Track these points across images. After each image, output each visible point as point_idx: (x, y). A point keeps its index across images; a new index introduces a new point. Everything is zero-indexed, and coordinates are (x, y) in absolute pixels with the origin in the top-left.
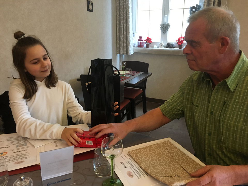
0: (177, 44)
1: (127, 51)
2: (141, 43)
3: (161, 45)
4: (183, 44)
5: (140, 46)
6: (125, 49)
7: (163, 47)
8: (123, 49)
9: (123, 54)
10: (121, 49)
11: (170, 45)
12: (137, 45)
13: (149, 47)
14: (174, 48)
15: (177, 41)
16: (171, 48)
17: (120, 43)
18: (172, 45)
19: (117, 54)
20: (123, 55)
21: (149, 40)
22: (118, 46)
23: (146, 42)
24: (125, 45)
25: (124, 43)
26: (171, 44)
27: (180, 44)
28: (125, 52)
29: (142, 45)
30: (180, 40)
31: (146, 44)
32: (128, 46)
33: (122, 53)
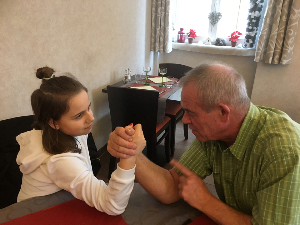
0: (230, 40)
1: (165, 48)
2: (181, 37)
3: (209, 41)
4: (237, 41)
5: (181, 41)
6: (162, 46)
7: (211, 44)
8: (159, 46)
9: (159, 51)
10: (157, 44)
11: (220, 42)
12: (176, 39)
13: (193, 42)
14: (225, 45)
15: (230, 37)
16: (221, 45)
17: (155, 37)
18: (223, 41)
19: (151, 50)
20: (158, 53)
21: (192, 34)
22: (153, 40)
23: (189, 36)
24: (162, 40)
25: (161, 38)
26: (221, 40)
27: (234, 40)
28: (162, 49)
29: (183, 39)
30: (234, 36)
31: (189, 39)
32: (166, 42)
33: (157, 50)
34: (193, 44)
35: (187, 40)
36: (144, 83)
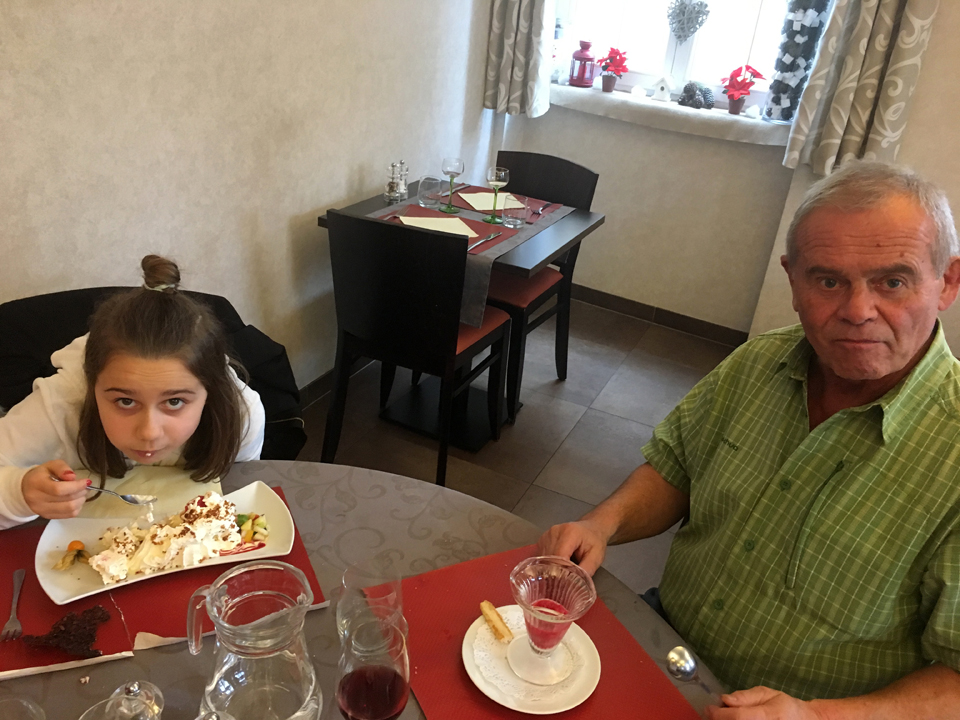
0: (724, 92)
1: (525, 101)
2: (583, 69)
3: (662, 89)
4: (746, 97)
5: (579, 81)
6: (518, 94)
7: (668, 97)
8: (510, 93)
9: (508, 110)
10: (503, 88)
11: (695, 93)
12: (565, 76)
13: (616, 87)
14: (709, 106)
15: (727, 83)
16: (697, 105)
17: (499, 64)
18: (706, 93)
19: (484, 106)
20: (507, 115)
21: (615, 63)
22: (492, 74)
23: (605, 68)
24: (518, 75)
25: (516, 69)
26: (701, 90)
27: (736, 94)
28: (517, 105)
29: (587, 75)
30: (740, 79)
31: (604, 77)
32: (530, 83)
33: (502, 106)
34: (616, 96)
35: (598, 82)
36: (444, 208)
